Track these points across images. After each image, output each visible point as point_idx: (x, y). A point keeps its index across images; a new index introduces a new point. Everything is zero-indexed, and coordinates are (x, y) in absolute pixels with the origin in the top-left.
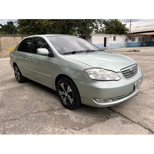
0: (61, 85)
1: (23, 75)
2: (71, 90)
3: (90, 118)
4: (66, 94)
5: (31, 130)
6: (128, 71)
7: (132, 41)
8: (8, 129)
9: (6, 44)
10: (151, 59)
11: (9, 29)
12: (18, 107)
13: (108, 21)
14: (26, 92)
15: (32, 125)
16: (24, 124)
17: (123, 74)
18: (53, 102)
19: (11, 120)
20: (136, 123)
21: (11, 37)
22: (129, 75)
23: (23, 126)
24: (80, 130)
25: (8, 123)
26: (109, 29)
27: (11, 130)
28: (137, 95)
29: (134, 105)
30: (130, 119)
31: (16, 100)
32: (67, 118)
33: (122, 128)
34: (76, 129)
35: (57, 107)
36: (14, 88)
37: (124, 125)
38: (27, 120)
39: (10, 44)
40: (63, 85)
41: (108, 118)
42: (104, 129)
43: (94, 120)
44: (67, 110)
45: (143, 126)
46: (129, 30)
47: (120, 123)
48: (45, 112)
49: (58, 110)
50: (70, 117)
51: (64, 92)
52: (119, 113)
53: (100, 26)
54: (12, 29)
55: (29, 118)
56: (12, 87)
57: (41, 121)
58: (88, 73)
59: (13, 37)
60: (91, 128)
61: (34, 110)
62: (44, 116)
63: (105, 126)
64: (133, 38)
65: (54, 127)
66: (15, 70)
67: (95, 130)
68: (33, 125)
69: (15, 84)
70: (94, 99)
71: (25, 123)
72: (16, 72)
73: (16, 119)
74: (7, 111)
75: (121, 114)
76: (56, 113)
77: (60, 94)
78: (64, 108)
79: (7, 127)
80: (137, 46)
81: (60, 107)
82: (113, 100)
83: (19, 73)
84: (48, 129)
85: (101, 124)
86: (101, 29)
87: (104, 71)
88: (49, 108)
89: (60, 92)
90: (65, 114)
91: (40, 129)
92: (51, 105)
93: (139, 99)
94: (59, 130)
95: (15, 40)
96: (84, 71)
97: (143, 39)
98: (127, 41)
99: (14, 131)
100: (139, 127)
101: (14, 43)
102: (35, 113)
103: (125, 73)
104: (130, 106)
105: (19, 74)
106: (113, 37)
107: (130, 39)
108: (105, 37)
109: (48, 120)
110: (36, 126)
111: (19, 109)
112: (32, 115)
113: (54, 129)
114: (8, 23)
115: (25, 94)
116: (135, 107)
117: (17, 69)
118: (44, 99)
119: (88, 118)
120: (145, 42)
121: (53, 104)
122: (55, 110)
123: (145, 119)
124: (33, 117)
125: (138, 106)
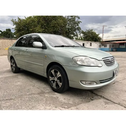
0: (52, 71)
1: (18, 66)
2: (60, 75)
3: (76, 100)
4: (56, 79)
5: (25, 108)
6: (108, 61)
7: (105, 47)
8: (4, 106)
9: (4, 45)
10: (121, 59)
11: (7, 35)
12: (13, 90)
13: (86, 31)
14: (20, 80)
15: (25, 104)
16: (18, 103)
17: (104, 62)
18: (44, 87)
19: (7, 100)
20: (117, 104)
21: (8, 40)
22: (109, 63)
23: (18, 104)
24: (69, 108)
25: (4, 102)
26: (86, 38)
27: (7, 107)
28: (114, 83)
29: (113, 90)
30: (112, 100)
31: (11, 85)
32: (57, 99)
33: (105, 107)
34: (65, 108)
35: (47, 91)
36: (9, 77)
37: (107, 105)
38: (21, 100)
39: (7, 46)
40: (53, 71)
41: (92, 100)
42: (89, 107)
43: (80, 101)
44: (56, 93)
45: (123, 106)
46: (102, 39)
47: (103, 104)
48: (37, 94)
49: (48, 93)
50: (59, 99)
51: (54, 77)
52: (101, 96)
53: (80, 35)
54: (9, 35)
55: (23, 99)
56: (7, 76)
57: (33, 101)
58: (76, 60)
59: (10, 40)
60: (78, 106)
61: (28, 92)
62: (36, 97)
63: (91, 106)
64: (105, 45)
65: (46, 106)
66: (11, 62)
67: (82, 108)
68: (27, 104)
69: (10, 74)
70: (81, 81)
71: (20, 102)
72: (12, 64)
73: (11, 99)
74: (3, 93)
75: (103, 97)
76: (46, 95)
77: (51, 80)
78: (54, 92)
79: (3, 105)
80: (108, 51)
81: (50, 91)
82: (97, 84)
83: (14, 64)
84: (41, 107)
85: (87, 104)
86: (80, 37)
87: (89, 59)
88: (40, 91)
89: (50, 77)
90: (55, 96)
91: (33, 107)
92: (42, 89)
93: (117, 86)
94: (50, 108)
95: (11, 42)
96: (73, 58)
97: (113, 46)
98: (100, 47)
99: (9, 108)
100: (119, 106)
101: (10, 45)
102: (28, 95)
103: (106, 62)
104: (110, 91)
105: (14, 66)
106: (89, 43)
107: (103, 45)
108: (84, 43)
109: (40, 100)
110: (30, 104)
111: (14, 92)
112: (25, 97)
113: (46, 107)
114: (7, 30)
115: (19, 81)
116: (114, 92)
117: (13, 61)
118: (36, 85)
119: (75, 100)
120: (115, 48)
121: (43, 89)
122: (46, 93)
123: (124, 100)
124: (26, 98)
125: (117, 91)
